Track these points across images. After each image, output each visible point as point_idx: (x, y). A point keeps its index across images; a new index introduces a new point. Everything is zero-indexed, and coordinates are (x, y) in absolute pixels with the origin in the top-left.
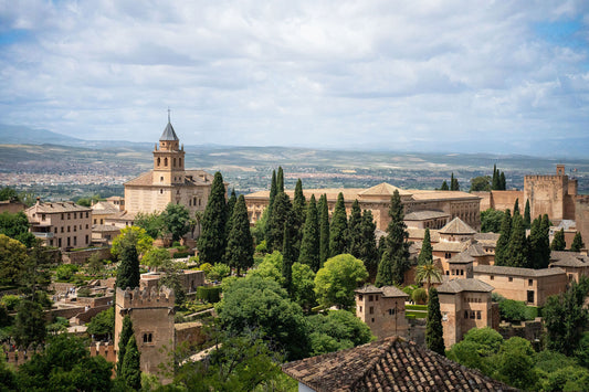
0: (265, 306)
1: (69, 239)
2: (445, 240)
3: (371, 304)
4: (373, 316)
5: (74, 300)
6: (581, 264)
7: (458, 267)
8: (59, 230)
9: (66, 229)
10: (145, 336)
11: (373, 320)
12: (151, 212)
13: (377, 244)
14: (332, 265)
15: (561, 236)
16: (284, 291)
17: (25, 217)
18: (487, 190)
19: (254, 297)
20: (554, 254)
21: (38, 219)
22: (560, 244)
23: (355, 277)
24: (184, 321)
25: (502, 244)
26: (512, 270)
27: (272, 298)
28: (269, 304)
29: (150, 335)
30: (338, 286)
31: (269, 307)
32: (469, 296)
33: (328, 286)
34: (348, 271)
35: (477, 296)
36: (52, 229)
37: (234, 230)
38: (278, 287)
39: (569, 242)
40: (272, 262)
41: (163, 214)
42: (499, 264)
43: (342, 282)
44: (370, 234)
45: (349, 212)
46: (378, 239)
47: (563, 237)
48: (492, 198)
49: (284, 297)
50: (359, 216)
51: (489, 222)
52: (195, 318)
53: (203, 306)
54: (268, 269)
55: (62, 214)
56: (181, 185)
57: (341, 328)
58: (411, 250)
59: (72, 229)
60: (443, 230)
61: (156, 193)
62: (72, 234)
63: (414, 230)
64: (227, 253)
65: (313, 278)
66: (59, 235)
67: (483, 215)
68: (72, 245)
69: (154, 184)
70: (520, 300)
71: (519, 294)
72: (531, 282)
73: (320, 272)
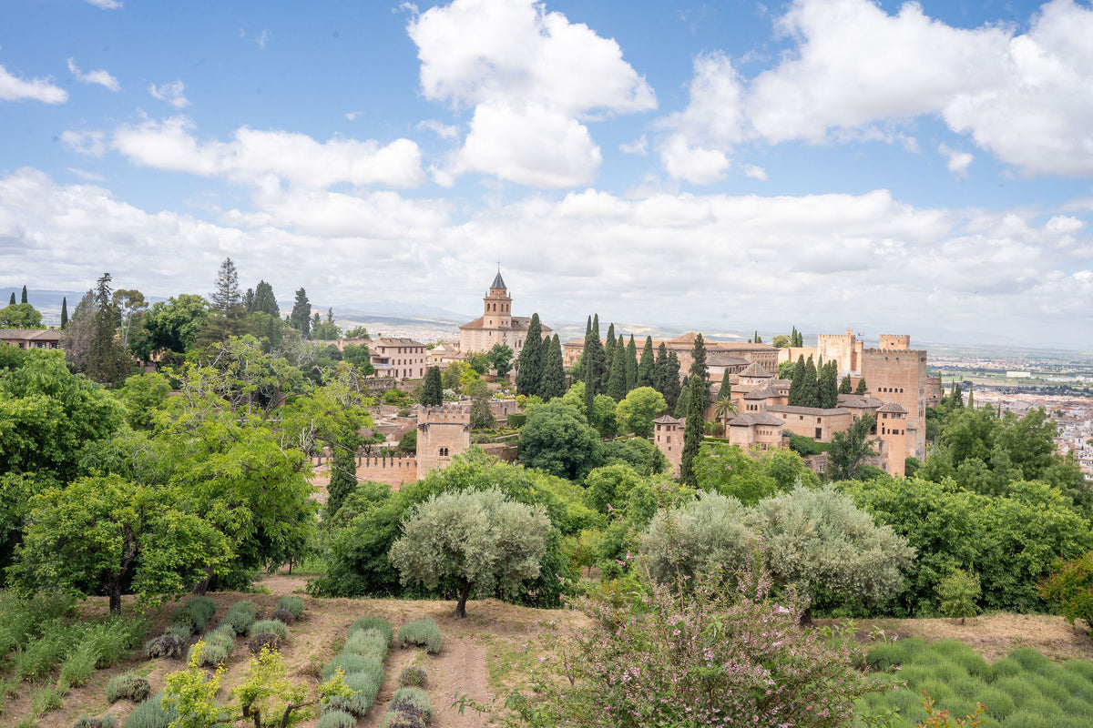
0: (562, 429)
1: (405, 371)
2: (745, 382)
3: (668, 433)
4: (669, 445)
5: (394, 419)
6: (864, 405)
7: (753, 403)
8: (396, 362)
9: (402, 362)
10: (442, 450)
11: (670, 448)
12: (479, 351)
13: (681, 384)
14: (633, 396)
15: (847, 381)
16: (584, 417)
17: (366, 349)
18: (786, 347)
19: (552, 421)
20: (841, 397)
21: (379, 351)
22: (846, 389)
23: (654, 408)
24: (489, 442)
25: (795, 387)
26: (803, 409)
27: (569, 422)
28: (566, 428)
29: (446, 450)
30: (638, 416)
31: (566, 431)
32: (761, 429)
33: (628, 416)
34: (648, 402)
35: (768, 429)
36: (390, 361)
37: (549, 366)
38: (578, 412)
39: (855, 386)
40: (576, 392)
41: (490, 353)
42: (791, 404)
43: (643, 413)
44: (674, 373)
45: (656, 354)
46: (681, 380)
47: (849, 382)
48: (790, 353)
49: (582, 422)
50: (665, 358)
51: (786, 372)
52: (502, 441)
53: (513, 431)
54: (572, 397)
55: (400, 348)
56: (508, 329)
57: (638, 453)
58: (711, 390)
59: (408, 362)
60: (742, 373)
61: (485, 334)
62: (408, 367)
63: (715, 372)
64: (542, 387)
65: (614, 407)
66: (396, 366)
67: (781, 366)
68: (408, 376)
69: (484, 327)
70: (810, 436)
71: (808, 431)
72: (819, 420)
73: (622, 403)
